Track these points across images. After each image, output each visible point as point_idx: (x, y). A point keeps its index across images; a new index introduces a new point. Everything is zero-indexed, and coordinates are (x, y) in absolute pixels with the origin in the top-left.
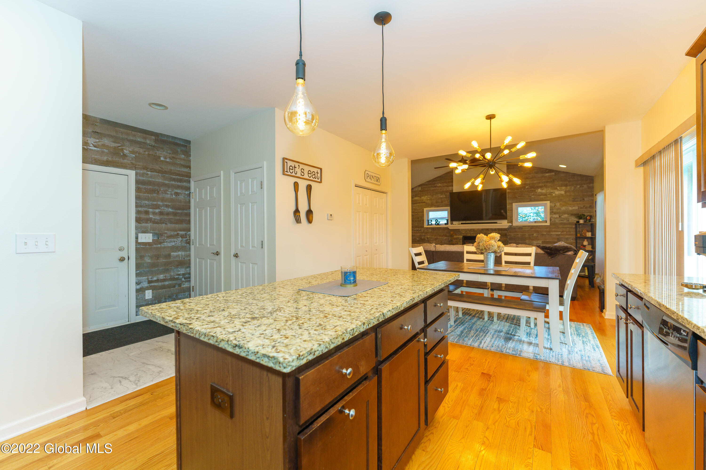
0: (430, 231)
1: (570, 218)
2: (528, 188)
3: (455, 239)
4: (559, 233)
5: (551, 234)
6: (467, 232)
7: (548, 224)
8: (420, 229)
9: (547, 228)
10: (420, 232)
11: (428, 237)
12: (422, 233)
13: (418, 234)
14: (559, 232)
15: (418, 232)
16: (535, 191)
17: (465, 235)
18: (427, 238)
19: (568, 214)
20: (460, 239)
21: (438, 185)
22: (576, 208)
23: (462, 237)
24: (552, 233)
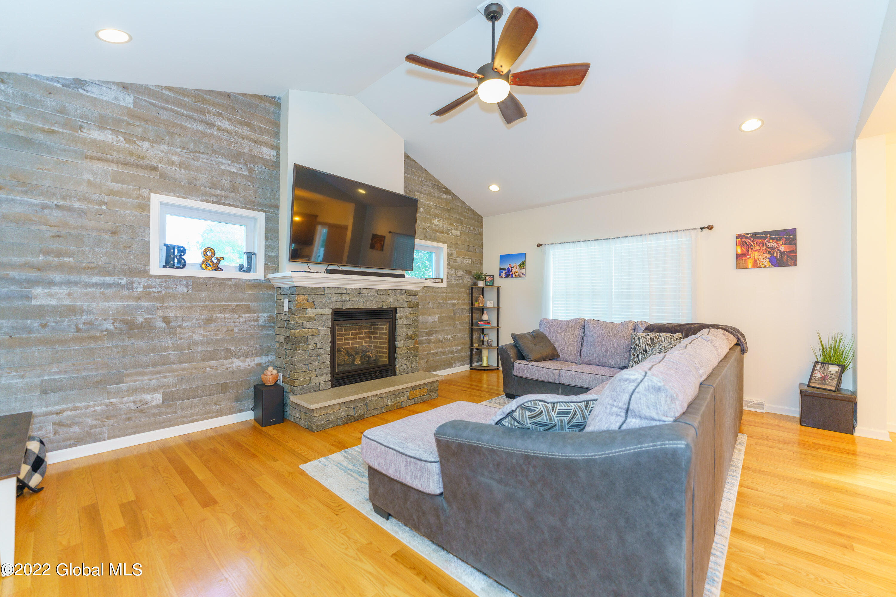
0: (181, 289)
1: (465, 276)
2: (423, 212)
3: (310, 319)
4: (455, 301)
5: (448, 304)
6: (343, 299)
7: (444, 285)
8: (124, 281)
9: (443, 292)
10: (126, 292)
11: (171, 314)
12: (139, 298)
13: (114, 304)
14: (455, 299)
15: (109, 292)
16: (431, 220)
17: (338, 306)
18: (166, 320)
19: (463, 271)
20: (324, 318)
21: (218, 124)
22: (469, 261)
23: (329, 311)
24: (448, 301)
